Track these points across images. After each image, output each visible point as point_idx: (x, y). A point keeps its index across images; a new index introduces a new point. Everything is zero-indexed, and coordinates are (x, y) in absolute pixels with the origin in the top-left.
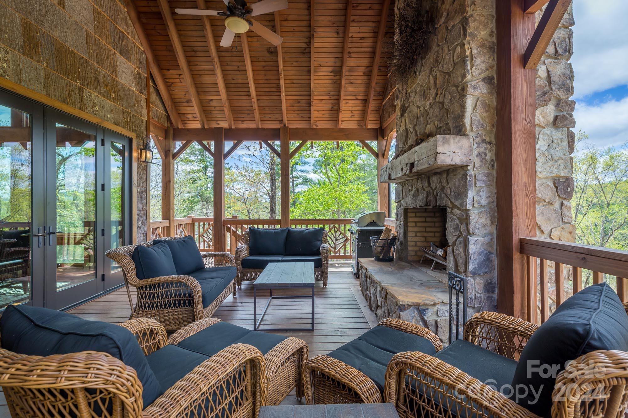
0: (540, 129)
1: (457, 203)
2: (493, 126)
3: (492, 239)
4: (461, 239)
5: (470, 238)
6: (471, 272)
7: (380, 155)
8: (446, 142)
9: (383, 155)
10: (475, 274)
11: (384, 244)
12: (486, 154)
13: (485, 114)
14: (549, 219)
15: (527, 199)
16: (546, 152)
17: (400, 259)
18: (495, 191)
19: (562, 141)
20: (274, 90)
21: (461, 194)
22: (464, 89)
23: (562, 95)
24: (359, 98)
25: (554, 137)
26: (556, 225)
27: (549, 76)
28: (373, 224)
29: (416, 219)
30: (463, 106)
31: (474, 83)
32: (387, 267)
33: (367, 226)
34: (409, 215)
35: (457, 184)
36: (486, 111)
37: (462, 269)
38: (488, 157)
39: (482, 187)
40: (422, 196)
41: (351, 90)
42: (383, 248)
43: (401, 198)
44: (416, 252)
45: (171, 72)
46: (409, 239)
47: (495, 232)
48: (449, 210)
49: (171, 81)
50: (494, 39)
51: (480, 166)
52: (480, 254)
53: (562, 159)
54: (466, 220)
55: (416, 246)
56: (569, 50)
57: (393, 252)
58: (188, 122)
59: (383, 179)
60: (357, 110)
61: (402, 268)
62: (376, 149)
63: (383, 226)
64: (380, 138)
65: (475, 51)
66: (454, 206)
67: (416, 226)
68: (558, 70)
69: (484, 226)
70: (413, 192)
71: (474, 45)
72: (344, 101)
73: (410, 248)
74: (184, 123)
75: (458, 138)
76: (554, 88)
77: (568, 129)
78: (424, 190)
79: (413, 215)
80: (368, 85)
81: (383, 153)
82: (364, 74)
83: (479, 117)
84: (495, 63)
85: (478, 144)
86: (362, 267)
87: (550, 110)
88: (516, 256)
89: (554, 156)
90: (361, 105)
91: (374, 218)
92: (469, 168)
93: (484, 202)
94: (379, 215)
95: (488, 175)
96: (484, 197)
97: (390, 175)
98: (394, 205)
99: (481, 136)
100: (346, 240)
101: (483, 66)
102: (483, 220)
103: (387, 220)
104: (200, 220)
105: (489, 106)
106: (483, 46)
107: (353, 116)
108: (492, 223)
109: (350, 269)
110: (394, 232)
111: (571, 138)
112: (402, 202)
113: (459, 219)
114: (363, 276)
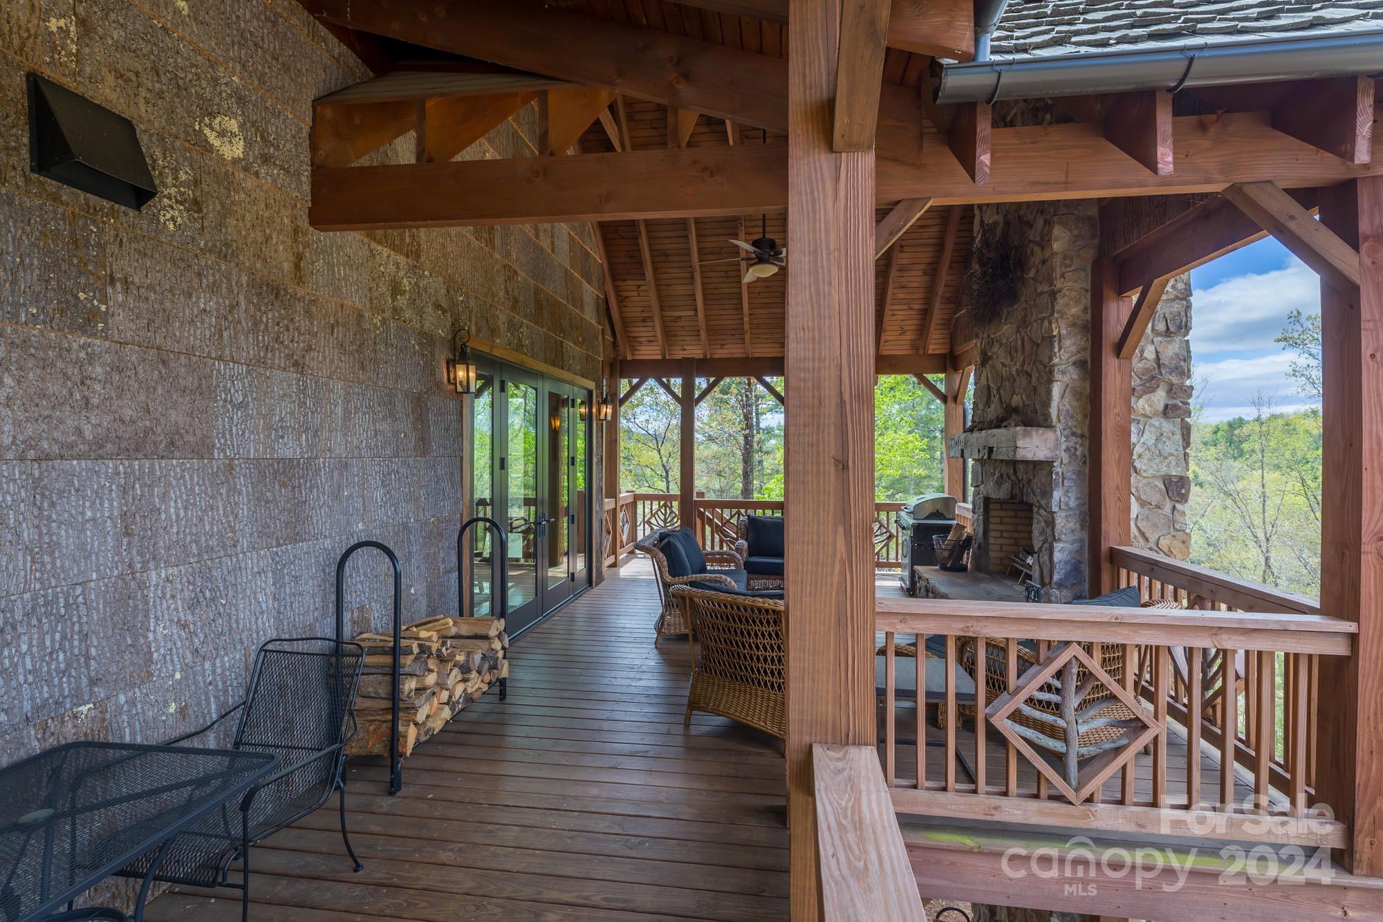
0: (1146, 419)
1: (1043, 503)
2: (1086, 416)
3: (1081, 547)
4: (1046, 545)
5: (1055, 545)
6: (1056, 583)
7: (951, 398)
8: (1027, 434)
9: (955, 399)
10: (1060, 585)
11: (954, 547)
12: (1076, 449)
13: (1075, 403)
14: (1155, 525)
15: (1119, 503)
16: (1153, 447)
17: (978, 567)
18: (1087, 491)
19: (1173, 434)
20: (777, 300)
21: (1047, 494)
22: (1051, 372)
23: (1175, 380)
24: (916, 307)
25: (1163, 429)
26: (1165, 532)
27: (1158, 358)
28: (936, 515)
29: (1002, 513)
30: (1049, 393)
31: (1062, 367)
32: (958, 578)
33: (927, 518)
34: (992, 506)
35: (1044, 480)
36: (1077, 400)
37: (1047, 580)
38: (1078, 453)
39: (1071, 487)
40: (1007, 486)
41: (901, 296)
42: (952, 552)
43: (979, 483)
44: (1001, 559)
45: (628, 282)
46: (991, 541)
47: (1087, 539)
48: (1035, 509)
49: (626, 294)
50: (1089, 317)
51: (1069, 463)
52: (1066, 563)
53: (1173, 455)
54: (1051, 523)
55: (1001, 550)
56: (1186, 325)
57: (967, 559)
58: (639, 348)
59: (952, 454)
60: (911, 324)
61: (978, 580)
62: (942, 388)
63: (954, 519)
64: (950, 370)
65: (1064, 332)
66: (1040, 507)
67: (1001, 523)
68: (1171, 350)
69: (1073, 531)
70: (996, 477)
71: (1063, 324)
72: (890, 313)
73: (992, 554)
74: (633, 349)
75: (1041, 430)
76: (1163, 372)
77: (1183, 420)
78: (1009, 478)
79: (998, 506)
80: (930, 289)
81: (955, 394)
82: (924, 274)
83: (1068, 406)
84: (1089, 345)
85: (1067, 437)
86: (920, 578)
87: (1160, 397)
88: (1105, 567)
89: (1162, 452)
90: (918, 317)
91: (939, 507)
92: (1055, 464)
93: (1072, 503)
94: (948, 503)
95: (1079, 473)
96: (1073, 499)
97: (962, 451)
98: (971, 490)
99: (1070, 428)
100: (890, 537)
101: (1073, 349)
102: (1071, 525)
103: (960, 507)
104: (645, 497)
105: (1081, 394)
106: (1074, 325)
107: (904, 332)
108: (1082, 528)
109: (898, 584)
110: (969, 530)
111: (1186, 431)
112: (982, 487)
113: (1045, 521)
114: (923, 590)
